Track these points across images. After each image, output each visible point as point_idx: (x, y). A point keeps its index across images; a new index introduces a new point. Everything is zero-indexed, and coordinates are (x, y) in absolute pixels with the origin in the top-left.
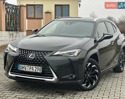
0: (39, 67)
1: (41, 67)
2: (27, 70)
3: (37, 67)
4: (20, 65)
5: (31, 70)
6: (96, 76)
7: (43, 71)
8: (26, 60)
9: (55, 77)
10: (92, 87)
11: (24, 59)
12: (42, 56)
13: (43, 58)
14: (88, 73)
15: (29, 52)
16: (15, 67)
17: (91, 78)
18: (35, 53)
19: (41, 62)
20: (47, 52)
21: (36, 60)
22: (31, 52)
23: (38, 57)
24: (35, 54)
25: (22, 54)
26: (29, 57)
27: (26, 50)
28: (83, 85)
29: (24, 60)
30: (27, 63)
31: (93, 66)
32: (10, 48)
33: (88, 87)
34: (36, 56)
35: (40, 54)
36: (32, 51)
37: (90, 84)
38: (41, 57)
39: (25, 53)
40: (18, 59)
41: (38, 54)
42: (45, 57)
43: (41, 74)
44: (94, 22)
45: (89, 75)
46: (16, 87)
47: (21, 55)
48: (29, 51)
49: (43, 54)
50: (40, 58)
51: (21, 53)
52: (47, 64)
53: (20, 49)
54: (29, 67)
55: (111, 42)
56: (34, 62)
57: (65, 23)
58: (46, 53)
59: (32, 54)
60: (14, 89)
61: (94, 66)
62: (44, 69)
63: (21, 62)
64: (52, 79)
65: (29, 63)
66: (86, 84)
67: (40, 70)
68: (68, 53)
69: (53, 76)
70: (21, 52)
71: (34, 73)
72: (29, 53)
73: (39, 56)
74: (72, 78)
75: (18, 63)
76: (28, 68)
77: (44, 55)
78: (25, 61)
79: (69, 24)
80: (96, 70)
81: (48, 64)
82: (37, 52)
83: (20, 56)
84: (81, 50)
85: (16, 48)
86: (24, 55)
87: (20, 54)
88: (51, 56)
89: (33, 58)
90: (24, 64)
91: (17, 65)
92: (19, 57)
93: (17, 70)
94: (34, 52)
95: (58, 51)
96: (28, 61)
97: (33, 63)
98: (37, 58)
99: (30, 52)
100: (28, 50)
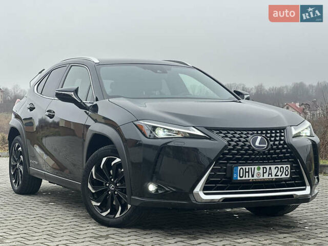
2: (255, 177)
3: (279, 166)
4: (239, 168)
36: (257, 130)
94: (259, 132)
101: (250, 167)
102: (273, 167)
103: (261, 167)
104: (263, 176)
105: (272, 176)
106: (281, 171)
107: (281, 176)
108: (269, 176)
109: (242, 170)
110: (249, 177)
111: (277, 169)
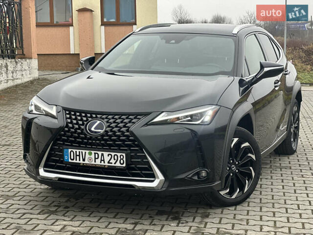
0: (119, 154)
1: (124, 155)
2: (86, 162)
3: (113, 154)
4: (70, 150)
5: (98, 162)
6: (251, 168)
7: (130, 163)
8: (85, 138)
9: (160, 177)
10: (243, 197)
11: (79, 134)
12: (125, 126)
13: (128, 131)
14: (234, 163)
15: (91, 117)
16: (56, 156)
17: (239, 175)
18: (106, 118)
19: (123, 141)
20: (137, 115)
21: (110, 136)
22: (96, 117)
23: (115, 129)
24: (107, 122)
25: (71, 123)
26: (93, 129)
27: (81, 112)
28: (222, 193)
29: (78, 137)
30: (86, 144)
31: (243, 146)
32: (37, 108)
33: (234, 197)
34: (109, 126)
35: (119, 121)
37: (238, 190)
38: (124, 129)
39: (81, 120)
40: (64, 135)
41: (114, 122)
42: (131, 129)
43: (125, 170)
44: (234, 36)
45: (234, 168)
46: (55, 204)
47: (70, 125)
48: (91, 113)
49: (126, 121)
50: (119, 131)
51: (69, 121)
52: (137, 146)
53: (65, 109)
54: (93, 154)
55: (275, 83)
56: (106, 140)
57: (164, 41)
58: (135, 118)
59: (98, 122)
60: (54, 209)
61: (247, 144)
62: (132, 157)
63: (72, 142)
64: (152, 181)
65: (90, 144)
66: (228, 190)
67: (122, 162)
68: (187, 117)
69: (153, 176)
70: (68, 116)
71: (106, 168)
72: (90, 119)
73: (116, 126)
74: (199, 178)
75: (64, 144)
76: (89, 157)
77: (130, 122)
78: (82, 138)
79: (173, 41)
80: (250, 155)
81: (141, 147)
82: (110, 117)
83: (67, 126)
84: (218, 107)
85: (55, 107)
86: (77, 124)
87: (67, 123)
88: (147, 124)
89: (102, 131)
90: (79, 147)
91: (62, 151)
92: (66, 129)
93: (62, 162)
95: (163, 112)
96: (91, 138)
97: (103, 145)
98: (111, 131)
99: (94, 116)
100: (86, 112)
101: (81, 151)
102: (106, 154)
103: (93, 152)
104: (95, 162)
105: (104, 163)
106: (115, 159)
107: (115, 163)
108: (101, 162)
109: (72, 152)
110: (80, 160)
111: (110, 156)
